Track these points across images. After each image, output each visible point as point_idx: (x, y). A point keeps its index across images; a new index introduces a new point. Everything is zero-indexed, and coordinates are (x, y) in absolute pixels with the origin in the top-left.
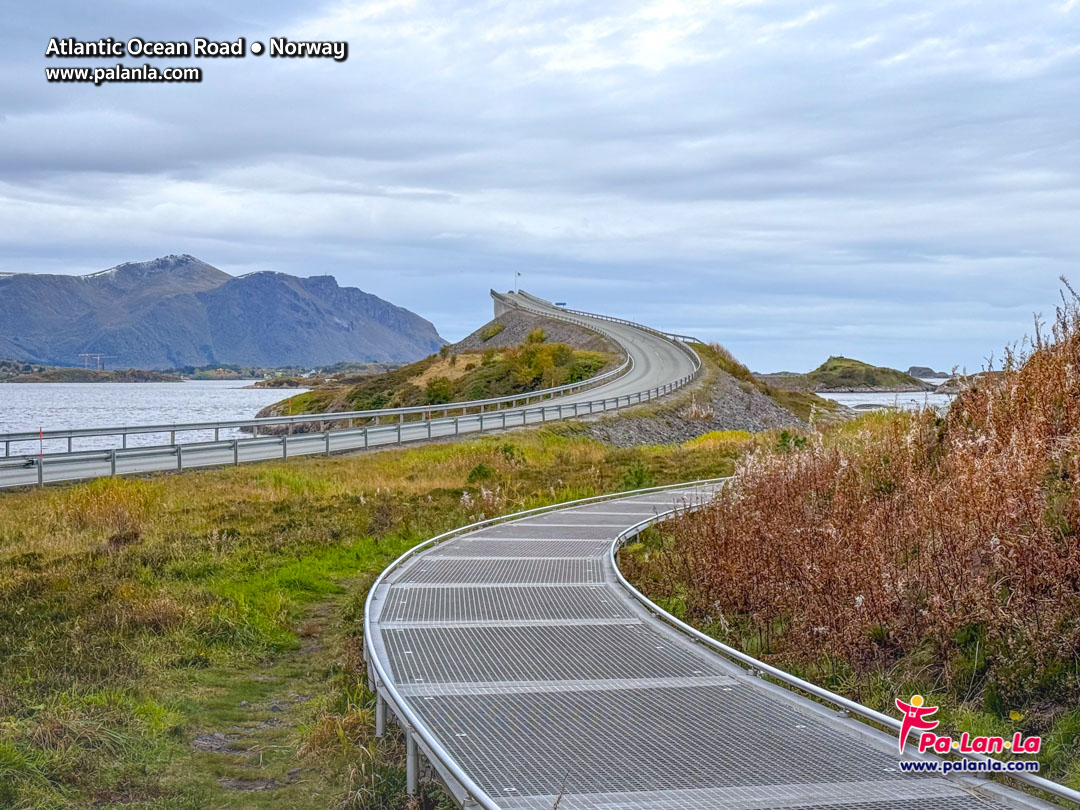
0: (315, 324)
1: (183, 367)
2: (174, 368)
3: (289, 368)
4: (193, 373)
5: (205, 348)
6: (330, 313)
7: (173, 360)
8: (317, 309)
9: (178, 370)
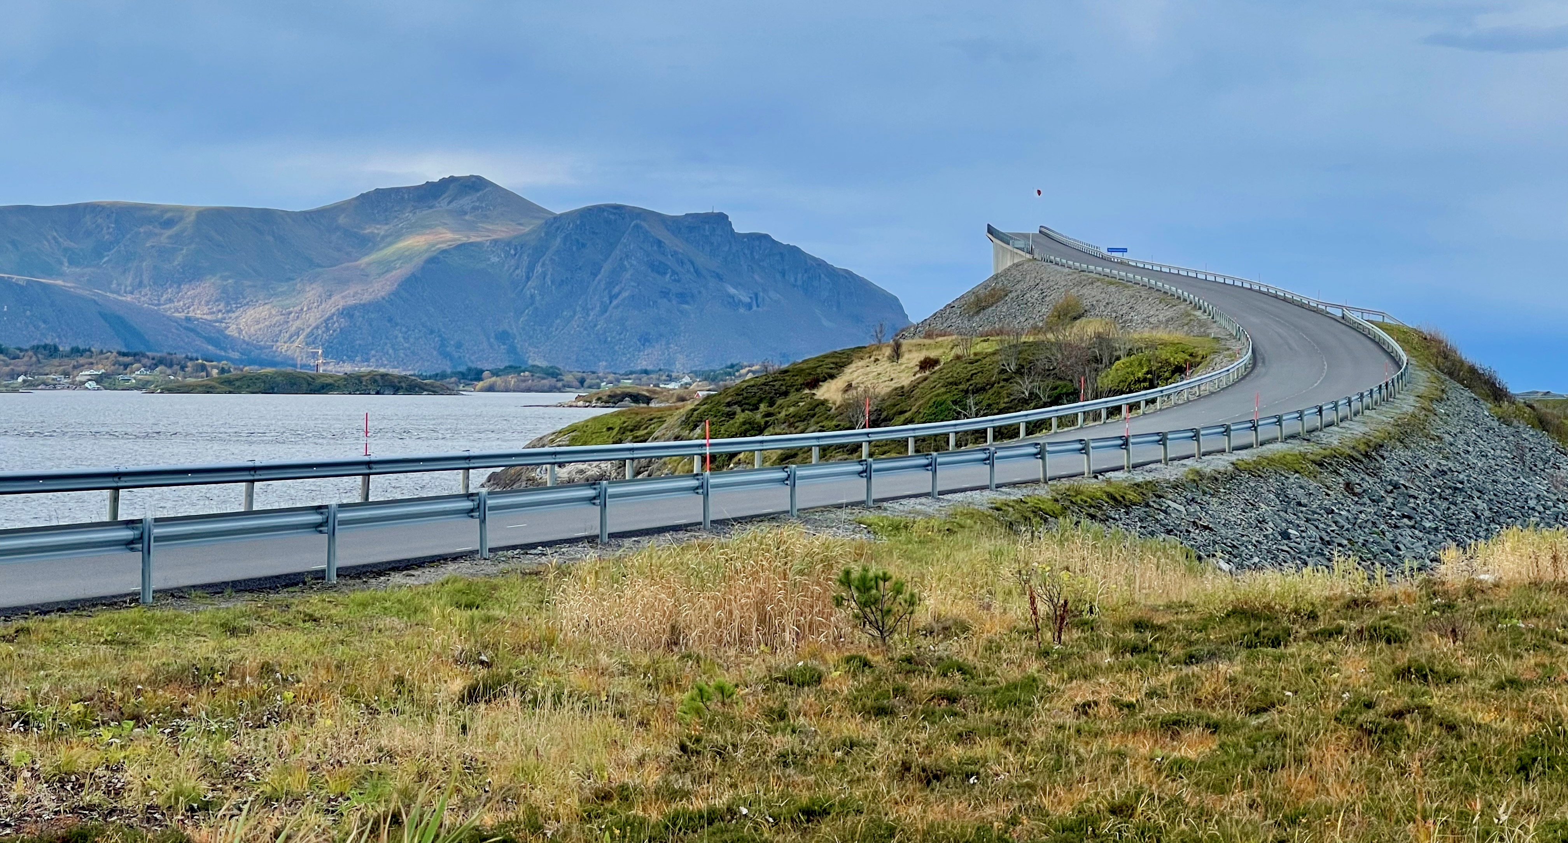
0: (693, 296)
1: (462, 368)
2: (449, 371)
3: (646, 372)
4: (480, 379)
5: (503, 337)
6: (720, 277)
7: (447, 355)
8: (696, 271)
9: (454, 374)
